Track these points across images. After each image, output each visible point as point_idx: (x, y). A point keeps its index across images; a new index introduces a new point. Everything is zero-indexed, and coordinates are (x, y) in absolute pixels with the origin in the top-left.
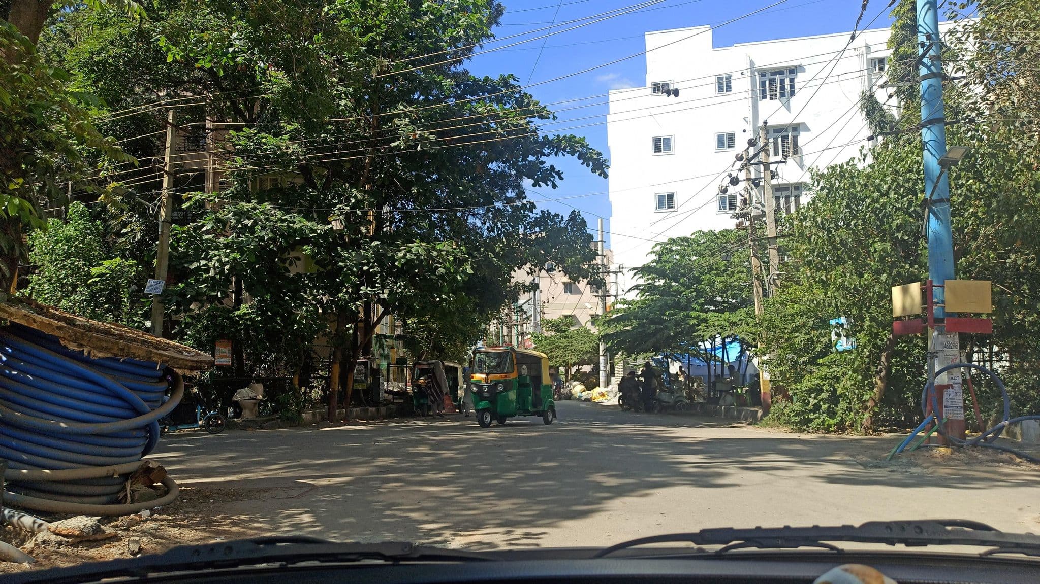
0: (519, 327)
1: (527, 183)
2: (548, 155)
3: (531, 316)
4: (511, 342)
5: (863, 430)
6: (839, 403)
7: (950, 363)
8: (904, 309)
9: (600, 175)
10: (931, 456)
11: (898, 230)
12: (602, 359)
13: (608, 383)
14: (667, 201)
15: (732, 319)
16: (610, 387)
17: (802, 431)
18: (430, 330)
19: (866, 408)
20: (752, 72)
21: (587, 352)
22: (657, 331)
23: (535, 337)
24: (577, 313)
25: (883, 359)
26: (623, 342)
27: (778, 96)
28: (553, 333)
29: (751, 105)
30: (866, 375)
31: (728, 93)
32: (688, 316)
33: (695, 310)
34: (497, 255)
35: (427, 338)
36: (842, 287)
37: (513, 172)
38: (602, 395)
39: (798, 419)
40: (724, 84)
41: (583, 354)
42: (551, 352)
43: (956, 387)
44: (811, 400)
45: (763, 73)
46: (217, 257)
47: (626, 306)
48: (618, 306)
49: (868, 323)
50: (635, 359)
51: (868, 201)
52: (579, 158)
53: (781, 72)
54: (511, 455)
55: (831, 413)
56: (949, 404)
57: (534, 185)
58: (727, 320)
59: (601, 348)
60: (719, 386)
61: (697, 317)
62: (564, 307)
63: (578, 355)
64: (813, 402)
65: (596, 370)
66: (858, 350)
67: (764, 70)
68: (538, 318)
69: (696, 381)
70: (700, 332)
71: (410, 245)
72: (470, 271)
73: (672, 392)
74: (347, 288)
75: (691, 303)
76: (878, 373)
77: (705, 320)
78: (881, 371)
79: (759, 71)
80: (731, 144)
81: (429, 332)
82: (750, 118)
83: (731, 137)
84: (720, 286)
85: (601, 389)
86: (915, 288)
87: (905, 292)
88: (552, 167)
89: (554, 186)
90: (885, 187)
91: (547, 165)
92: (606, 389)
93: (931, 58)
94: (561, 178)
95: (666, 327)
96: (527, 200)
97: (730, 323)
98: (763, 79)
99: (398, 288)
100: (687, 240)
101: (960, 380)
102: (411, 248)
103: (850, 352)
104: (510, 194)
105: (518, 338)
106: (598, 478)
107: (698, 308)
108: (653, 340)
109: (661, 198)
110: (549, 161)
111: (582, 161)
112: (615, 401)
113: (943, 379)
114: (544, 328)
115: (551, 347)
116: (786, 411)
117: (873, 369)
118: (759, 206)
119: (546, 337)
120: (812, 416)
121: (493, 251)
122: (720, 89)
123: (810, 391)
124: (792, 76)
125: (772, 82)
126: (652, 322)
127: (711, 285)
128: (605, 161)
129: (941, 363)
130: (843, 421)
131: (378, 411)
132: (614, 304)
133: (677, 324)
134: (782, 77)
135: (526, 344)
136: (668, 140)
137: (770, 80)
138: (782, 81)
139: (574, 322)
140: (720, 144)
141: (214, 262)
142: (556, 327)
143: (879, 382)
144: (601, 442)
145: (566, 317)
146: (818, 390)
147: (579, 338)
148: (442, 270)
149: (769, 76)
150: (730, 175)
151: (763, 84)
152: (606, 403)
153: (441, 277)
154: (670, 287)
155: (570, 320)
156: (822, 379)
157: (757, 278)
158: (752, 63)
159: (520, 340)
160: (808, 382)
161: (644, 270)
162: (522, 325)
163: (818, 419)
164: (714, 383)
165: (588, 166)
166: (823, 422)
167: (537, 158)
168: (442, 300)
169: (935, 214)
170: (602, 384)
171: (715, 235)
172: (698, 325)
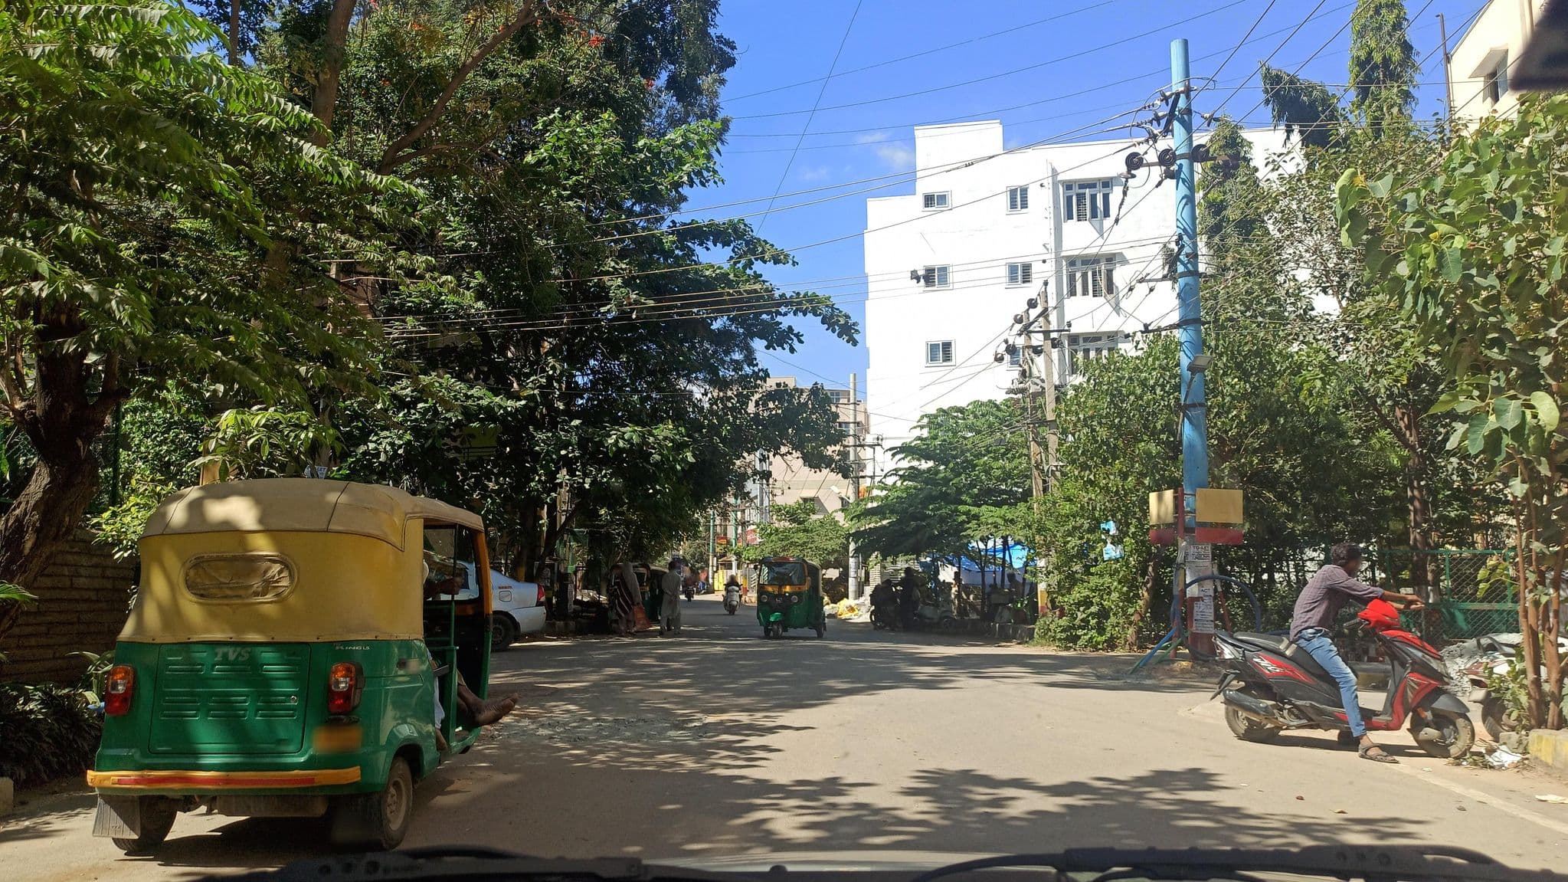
0: (739, 513)
1: (758, 344)
2: (785, 314)
3: (756, 497)
4: (726, 534)
5: (1127, 647)
6: (1109, 617)
7: (1201, 575)
8: (1159, 516)
9: (848, 342)
10: (1172, 670)
11: (1162, 432)
12: (852, 562)
13: (860, 593)
14: (942, 352)
15: (1009, 516)
16: (862, 600)
17: (1068, 649)
18: (628, 523)
19: (1131, 623)
20: (1055, 184)
21: (834, 551)
22: (918, 529)
23: (762, 529)
24: (822, 495)
25: (1150, 569)
26: (878, 541)
27: (1088, 216)
28: (787, 524)
29: (1052, 227)
30: (1133, 586)
31: (1024, 210)
32: (957, 510)
33: (965, 503)
34: (723, 440)
35: (624, 533)
36: (1106, 489)
37: (741, 331)
38: (851, 609)
39: (1064, 635)
40: (1018, 198)
41: (828, 554)
42: (784, 551)
43: (1207, 600)
44: (1079, 614)
45: (1068, 186)
46: (389, 440)
47: (885, 493)
48: (875, 492)
49: (1133, 530)
50: (894, 562)
51: (1132, 398)
52: (823, 322)
53: (1091, 184)
54: (743, 666)
55: (1101, 630)
56: (1199, 618)
57: (767, 348)
58: (1003, 518)
59: (852, 546)
60: (995, 599)
61: (967, 513)
62: (804, 485)
63: (820, 555)
64: (1081, 616)
65: (844, 577)
66: (1123, 560)
67: (1070, 181)
68: (766, 503)
69: (972, 592)
70: (969, 532)
71: (623, 429)
72: (691, 459)
73: (936, 605)
74: (540, 476)
75: (962, 493)
76: (1145, 584)
77: (976, 517)
78: (1148, 582)
79: (1063, 182)
80: (1027, 278)
81: (627, 527)
82: (1052, 245)
83: (1027, 269)
84: (998, 473)
85: (850, 601)
86: (1169, 494)
87: (1160, 499)
88: (790, 328)
89: (792, 350)
90: (1152, 382)
91: (784, 326)
92: (857, 602)
93: (1187, 255)
94: (801, 342)
95: (929, 525)
96: (760, 367)
97: (1006, 521)
98: (1070, 193)
99: (602, 477)
100: (961, 410)
101: (1211, 593)
102: (624, 433)
103: (1117, 560)
104: (737, 356)
105: (737, 529)
106: (832, 683)
107: (969, 500)
108: (912, 540)
109: (933, 348)
110: (785, 322)
111: (826, 326)
112: (866, 618)
113: (1193, 591)
114: (775, 517)
115: (784, 543)
116: (1052, 627)
117: (1140, 579)
118: (1038, 381)
119: (777, 530)
120: (1080, 632)
121: (719, 435)
122: (1013, 205)
123: (1078, 604)
124: (1106, 190)
125: (1081, 197)
126: (914, 517)
127: (987, 472)
128: (854, 324)
129: (1193, 573)
130: (1112, 638)
131: (566, 625)
132: (869, 489)
133: (942, 520)
134: (1093, 192)
135: (749, 537)
136: (944, 270)
137: (1078, 195)
138: (1093, 198)
139: (817, 508)
140: (1013, 278)
141: (385, 445)
142: (792, 515)
143: (1146, 594)
144: (838, 655)
145: (805, 500)
146: (1086, 603)
147: (823, 532)
148: (657, 457)
149: (1076, 190)
150: (1006, 341)
151: (1069, 199)
152: (856, 620)
153: (656, 464)
154: (937, 472)
155: (811, 504)
156: (1093, 591)
157: (1037, 468)
158: (1055, 173)
159: (739, 531)
160: (1078, 593)
161: (905, 450)
162: (743, 511)
163: (1084, 636)
164: (989, 595)
165: (834, 331)
166: (1091, 638)
167: (772, 318)
168: (656, 492)
169: (1189, 419)
170: (851, 594)
171: (996, 406)
172: (968, 523)
